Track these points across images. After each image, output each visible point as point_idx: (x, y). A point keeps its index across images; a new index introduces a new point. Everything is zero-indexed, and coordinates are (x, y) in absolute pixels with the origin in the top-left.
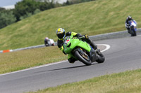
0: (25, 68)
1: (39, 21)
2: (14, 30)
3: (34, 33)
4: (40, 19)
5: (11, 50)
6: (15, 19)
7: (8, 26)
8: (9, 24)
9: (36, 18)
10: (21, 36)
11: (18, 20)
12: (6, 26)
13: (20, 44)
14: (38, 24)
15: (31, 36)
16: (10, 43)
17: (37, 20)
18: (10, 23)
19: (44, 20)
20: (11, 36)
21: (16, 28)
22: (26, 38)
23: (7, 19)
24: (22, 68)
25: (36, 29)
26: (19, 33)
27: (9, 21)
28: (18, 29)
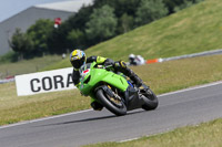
0: (181, 88)
1: (204, 14)
2: (164, 27)
3: (196, 32)
4: (206, 11)
5: (161, 60)
6: (166, 11)
7: (156, 22)
8: (157, 18)
9: (200, 9)
10: (176, 37)
11: (171, 11)
12: (152, 20)
13: (174, 50)
14: (202, 18)
15: (191, 38)
16: (159, 47)
17: (201, 13)
18: (158, 16)
19: (211, 12)
20: (160, 37)
21: (168, 24)
22: (183, 41)
23: (153, 10)
24: (176, 89)
25: (199, 26)
26: (173, 33)
27: (157, 12)
28: (171, 27)
